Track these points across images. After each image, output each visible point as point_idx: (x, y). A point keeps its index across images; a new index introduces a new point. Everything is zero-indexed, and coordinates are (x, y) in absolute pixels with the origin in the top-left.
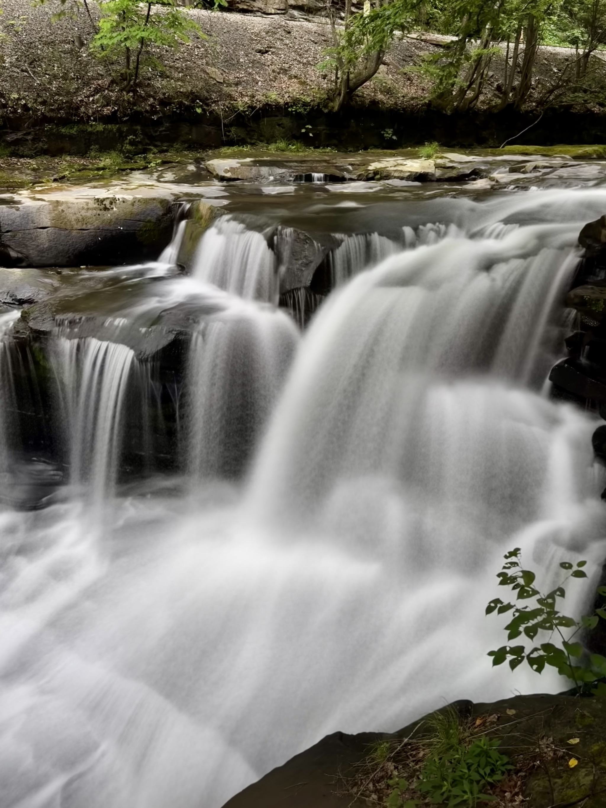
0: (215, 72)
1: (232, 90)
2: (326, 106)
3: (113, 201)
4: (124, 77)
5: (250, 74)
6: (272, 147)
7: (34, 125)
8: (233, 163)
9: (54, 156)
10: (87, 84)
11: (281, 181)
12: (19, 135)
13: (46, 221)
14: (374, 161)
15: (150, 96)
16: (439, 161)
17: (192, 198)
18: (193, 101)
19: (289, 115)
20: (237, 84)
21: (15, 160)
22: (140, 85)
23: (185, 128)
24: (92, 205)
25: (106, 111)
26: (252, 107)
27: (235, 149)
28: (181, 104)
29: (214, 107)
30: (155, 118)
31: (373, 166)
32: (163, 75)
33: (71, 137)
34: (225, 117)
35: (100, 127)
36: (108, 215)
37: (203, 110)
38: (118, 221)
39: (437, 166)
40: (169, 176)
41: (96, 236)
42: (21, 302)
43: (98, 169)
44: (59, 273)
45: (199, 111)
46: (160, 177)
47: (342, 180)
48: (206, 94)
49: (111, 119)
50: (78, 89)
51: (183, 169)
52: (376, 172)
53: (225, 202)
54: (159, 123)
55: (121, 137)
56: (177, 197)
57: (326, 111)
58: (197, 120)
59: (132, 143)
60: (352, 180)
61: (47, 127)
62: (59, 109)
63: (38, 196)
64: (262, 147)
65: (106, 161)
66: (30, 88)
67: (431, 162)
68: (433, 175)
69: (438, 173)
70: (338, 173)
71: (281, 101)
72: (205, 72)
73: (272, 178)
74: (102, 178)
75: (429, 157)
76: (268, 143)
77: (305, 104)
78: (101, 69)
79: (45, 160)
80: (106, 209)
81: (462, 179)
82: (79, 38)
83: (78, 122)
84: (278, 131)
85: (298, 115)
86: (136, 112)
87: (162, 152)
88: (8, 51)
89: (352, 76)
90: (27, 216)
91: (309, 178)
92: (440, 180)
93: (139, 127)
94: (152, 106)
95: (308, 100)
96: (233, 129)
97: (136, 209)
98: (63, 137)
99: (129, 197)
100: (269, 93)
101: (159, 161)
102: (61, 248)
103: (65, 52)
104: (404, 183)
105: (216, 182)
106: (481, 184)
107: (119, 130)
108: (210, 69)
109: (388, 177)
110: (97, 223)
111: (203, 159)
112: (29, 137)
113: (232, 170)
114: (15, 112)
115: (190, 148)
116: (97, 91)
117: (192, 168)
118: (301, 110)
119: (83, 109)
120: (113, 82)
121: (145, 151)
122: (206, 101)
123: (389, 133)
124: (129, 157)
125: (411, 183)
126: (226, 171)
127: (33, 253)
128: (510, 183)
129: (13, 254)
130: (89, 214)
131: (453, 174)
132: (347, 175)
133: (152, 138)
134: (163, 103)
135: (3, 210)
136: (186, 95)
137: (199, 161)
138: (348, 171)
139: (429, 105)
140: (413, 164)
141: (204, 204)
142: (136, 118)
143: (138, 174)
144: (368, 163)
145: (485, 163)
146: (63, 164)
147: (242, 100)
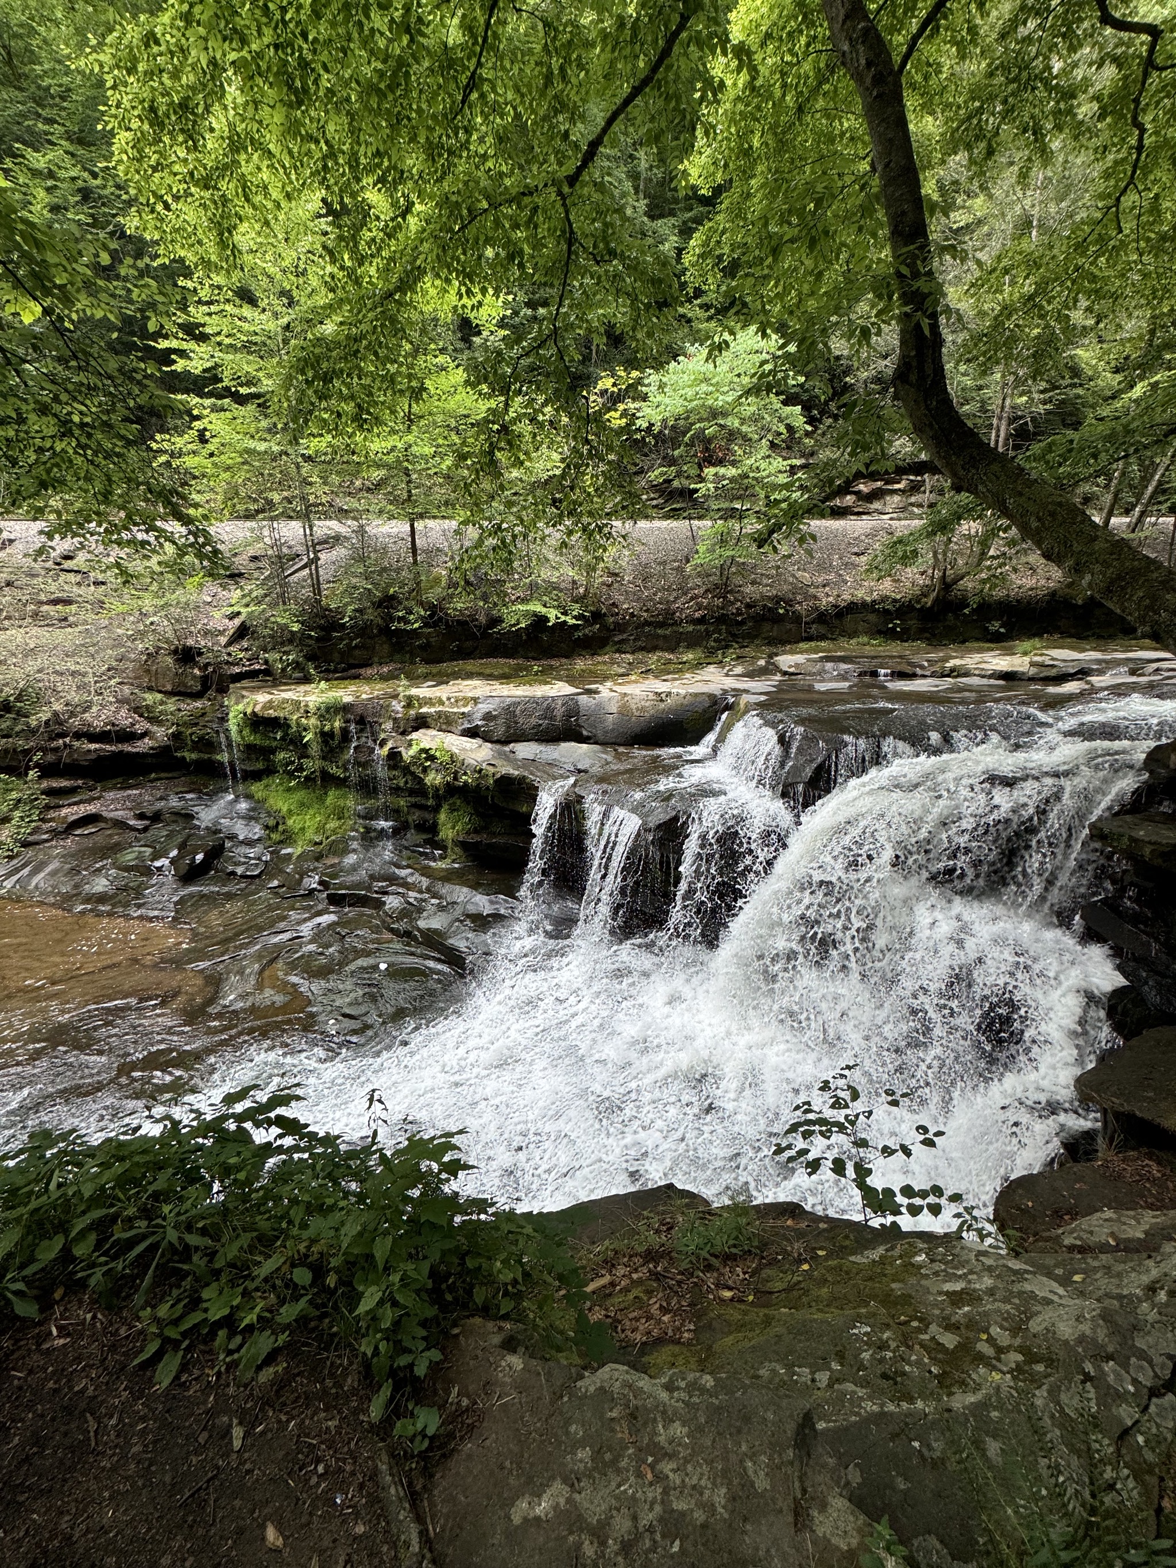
0: (805, 577)
1: (818, 592)
2: (918, 602)
3: (669, 694)
4: (716, 586)
5: (840, 575)
6: (853, 641)
7: (637, 628)
8: (800, 658)
9: (648, 652)
10: (685, 594)
11: (843, 677)
12: (624, 636)
13: (614, 710)
14: (955, 658)
15: (738, 601)
16: (1036, 659)
17: (738, 692)
18: (777, 603)
19: (877, 611)
20: (824, 586)
21: (617, 655)
22: (731, 592)
23: (766, 626)
24: (651, 696)
25: (697, 615)
26: (836, 606)
27: (812, 644)
28: (765, 606)
29: (798, 607)
30: (740, 619)
31: (950, 664)
32: (753, 583)
33: (665, 637)
34: (807, 616)
35: (691, 628)
36: (662, 706)
37: (786, 610)
38: (670, 710)
39: (1032, 664)
40: (739, 670)
41: (650, 722)
42: (580, 771)
43: (680, 663)
44: (615, 750)
45: (781, 611)
46: (729, 670)
47: (913, 676)
48: (791, 596)
49: (701, 621)
50: (677, 598)
51: (752, 664)
52: (953, 670)
53: (763, 698)
54: (742, 623)
55: (708, 634)
56: (725, 692)
57: (918, 606)
58: (779, 619)
59: (715, 641)
60: (924, 676)
61: (647, 629)
62: (659, 615)
63: (616, 688)
64: (843, 642)
65: (689, 656)
66: (640, 599)
67: (1027, 659)
68: (1025, 674)
69: (1033, 671)
70: (908, 670)
71: (868, 599)
72: (794, 577)
73: (835, 673)
74: (680, 671)
75: (1025, 654)
76: (850, 637)
77: (895, 601)
78: (698, 581)
79: (640, 655)
80: (662, 700)
81: (1062, 678)
82: (686, 557)
83: (673, 624)
84: (862, 626)
85: (886, 612)
86: (723, 615)
87: (740, 648)
88: (628, 572)
89: (948, 573)
90: (599, 706)
91: (874, 674)
92: (1032, 679)
93: (723, 627)
94: (738, 609)
95: (899, 596)
96: (814, 626)
97: (686, 702)
98: (658, 636)
99: (683, 692)
100: (856, 593)
101: (734, 656)
102: (621, 730)
103: (672, 569)
104: (985, 681)
105: (778, 677)
106: (1071, 687)
107: (706, 629)
108: (800, 574)
109: (967, 674)
110: (652, 712)
111: (777, 655)
112: (632, 638)
113: (797, 665)
114: (624, 618)
115: (769, 644)
116: (692, 599)
117: (762, 663)
118: (890, 606)
119: (678, 614)
120: (707, 591)
121: (727, 647)
122: (789, 603)
123: (995, 626)
124: (711, 652)
125: (992, 682)
126: (791, 666)
127: (599, 733)
128: (1106, 688)
129: (585, 733)
130: (647, 704)
131: (1053, 672)
132: (919, 671)
133: (734, 636)
134: (748, 606)
135: (584, 699)
136: (770, 599)
137: (771, 656)
138: (922, 667)
139: (1053, 594)
140: (999, 662)
141: (745, 699)
142: (722, 619)
143: (711, 668)
144: (946, 659)
145: (1099, 662)
146: (653, 659)
147: (826, 600)
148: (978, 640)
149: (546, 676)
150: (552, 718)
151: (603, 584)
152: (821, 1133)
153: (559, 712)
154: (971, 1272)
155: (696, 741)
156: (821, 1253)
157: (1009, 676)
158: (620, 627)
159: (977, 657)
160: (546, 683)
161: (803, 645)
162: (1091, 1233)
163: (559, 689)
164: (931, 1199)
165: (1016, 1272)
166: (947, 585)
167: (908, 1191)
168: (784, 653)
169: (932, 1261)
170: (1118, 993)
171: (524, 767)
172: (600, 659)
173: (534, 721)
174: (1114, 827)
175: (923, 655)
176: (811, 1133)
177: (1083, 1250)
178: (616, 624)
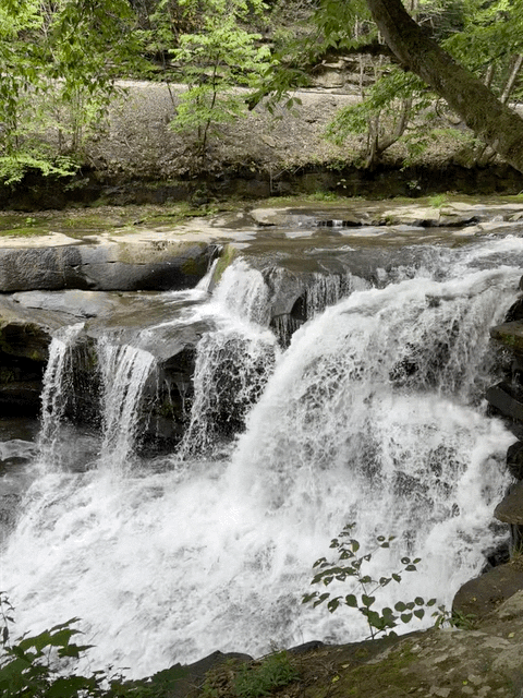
0: (270, 140)
1: (282, 154)
2: (358, 164)
3: (165, 243)
4: (196, 146)
5: (298, 139)
6: (311, 197)
7: (126, 182)
8: (271, 211)
9: (139, 205)
10: (167, 151)
11: (307, 227)
12: (115, 190)
13: (115, 257)
14: (388, 210)
15: (215, 159)
16: (444, 210)
17: (225, 241)
18: (249, 162)
19: (328, 171)
20: (286, 148)
21: (109, 208)
22: (209, 151)
23: (241, 183)
24: (149, 245)
25: (181, 171)
26: (296, 167)
27: (280, 199)
28: (239, 165)
29: (266, 166)
30: (218, 176)
31: (385, 214)
32: (227, 143)
33: (153, 191)
34: (274, 175)
35: (176, 183)
36: (160, 254)
37: (257, 169)
38: (167, 258)
39: (442, 214)
40: (221, 222)
41: (150, 270)
42: (88, 316)
43: (170, 216)
44: (120, 296)
45: (253, 170)
46: (214, 222)
47: (359, 225)
48: (259, 156)
49: (184, 177)
50: (161, 155)
51: (232, 217)
52: (387, 220)
53: (247, 245)
54: (220, 180)
55: (192, 190)
56: (214, 241)
57: (359, 167)
58: (250, 177)
59: (199, 195)
60: (367, 225)
61: (136, 183)
62: (145, 170)
63: (114, 238)
64: (303, 197)
65: (177, 209)
66: (126, 154)
67: (437, 210)
68: (436, 222)
69: (442, 220)
70: (355, 220)
71: (321, 161)
72: (260, 139)
73: (300, 224)
74: (171, 223)
75: (437, 206)
76: (309, 193)
77: (341, 163)
78: (179, 140)
79: (131, 208)
80: (159, 249)
81: (462, 225)
82: (167, 117)
83: (159, 179)
84: (317, 184)
85: (335, 171)
86: (203, 172)
87: (221, 202)
88: (112, 128)
89: (380, 140)
90: (100, 254)
91: (330, 224)
92: (441, 226)
93: (205, 183)
94: (216, 167)
95: (344, 159)
96: (280, 184)
97: (181, 250)
98: (147, 191)
99: (177, 241)
100: (311, 155)
101: (216, 210)
102: (124, 277)
103: (154, 128)
104: (411, 228)
105: (255, 228)
106: (469, 231)
107: (190, 185)
108: (265, 137)
109: (396, 223)
110: (152, 260)
111: (252, 208)
112: (122, 191)
113: (270, 218)
114: (113, 173)
115: (244, 199)
116: (175, 156)
117: (240, 215)
118: (337, 168)
119: (163, 170)
120: (188, 149)
121: (209, 201)
122: (259, 162)
123: (414, 184)
124: (196, 206)
125: (416, 228)
126: (265, 218)
127: (103, 281)
128: (491, 231)
129: (89, 281)
130: (146, 253)
131: (455, 220)
132: (363, 221)
133: (215, 191)
134: (225, 164)
135: (84, 249)
136: (243, 158)
137: (247, 209)
138: (365, 218)
139: (451, 160)
140: (419, 212)
141: (232, 246)
142: (203, 176)
143: (198, 221)
144: (381, 212)
145: (485, 212)
146: (145, 211)
147: (288, 162)
148: (402, 195)
149: (40, 227)
150: (54, 267)
151: (90, 139)
152: (337, 578)
153: (61, 261)
154: (451, 646)
155: (192, 285)
156: (345, 666)
157: (426, 224)
158: (109, 181)
159: (404, 209)
160: (44, 234)
161: (272, 200)
162: (515, 606)
163: (57, 240)
164: (417, 608)
165: (477, 638)
166: (379, 150)
167: (400, 606)
168: (258, 207)
169: (424, 647)
170: (512, 449)
171: (30, 315)
172: (92, 211)
173: (35, 271)
174: (505, 330)
175: (363, 207)
176: (330, 580)
177: (510, 618)
178: (107, 179)
